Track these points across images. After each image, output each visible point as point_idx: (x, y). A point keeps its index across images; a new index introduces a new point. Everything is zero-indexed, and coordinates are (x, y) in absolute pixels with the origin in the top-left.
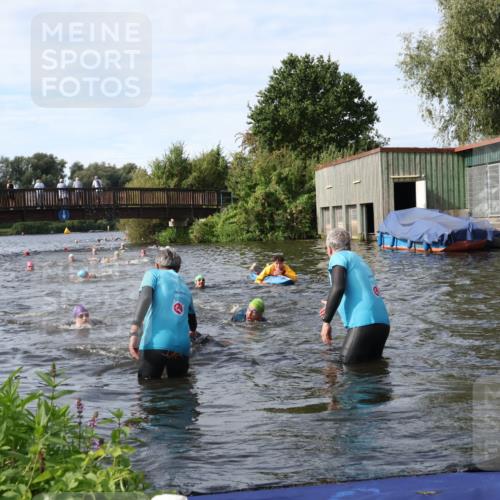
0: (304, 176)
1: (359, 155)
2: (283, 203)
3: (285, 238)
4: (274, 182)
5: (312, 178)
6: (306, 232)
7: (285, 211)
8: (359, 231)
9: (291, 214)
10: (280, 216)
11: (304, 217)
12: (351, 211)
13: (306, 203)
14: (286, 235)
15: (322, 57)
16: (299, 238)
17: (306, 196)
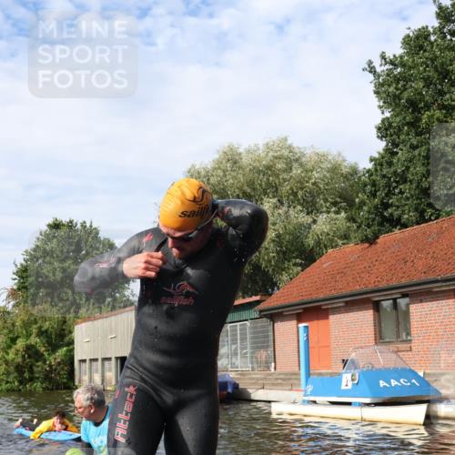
0: (63, 330)
1: (116, 312)
2: (43, 355)
3: (44, 389)
4: (34, 335)
5: (71, 332)
6: (64, 384)
7: (45, 362)
8: (114, 383)
9: (50, 366)
10: (39, 367)
11: (63, 369)
12: (106, 363)
13: (65, 355)
14: (44, 385)
15: (85, 222)
16: (57, 389)
17: (65, 348)
